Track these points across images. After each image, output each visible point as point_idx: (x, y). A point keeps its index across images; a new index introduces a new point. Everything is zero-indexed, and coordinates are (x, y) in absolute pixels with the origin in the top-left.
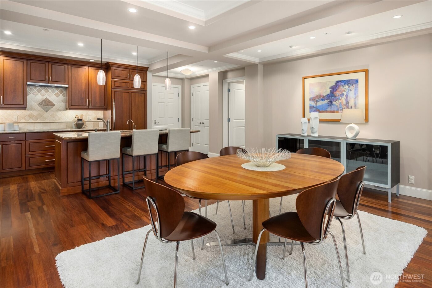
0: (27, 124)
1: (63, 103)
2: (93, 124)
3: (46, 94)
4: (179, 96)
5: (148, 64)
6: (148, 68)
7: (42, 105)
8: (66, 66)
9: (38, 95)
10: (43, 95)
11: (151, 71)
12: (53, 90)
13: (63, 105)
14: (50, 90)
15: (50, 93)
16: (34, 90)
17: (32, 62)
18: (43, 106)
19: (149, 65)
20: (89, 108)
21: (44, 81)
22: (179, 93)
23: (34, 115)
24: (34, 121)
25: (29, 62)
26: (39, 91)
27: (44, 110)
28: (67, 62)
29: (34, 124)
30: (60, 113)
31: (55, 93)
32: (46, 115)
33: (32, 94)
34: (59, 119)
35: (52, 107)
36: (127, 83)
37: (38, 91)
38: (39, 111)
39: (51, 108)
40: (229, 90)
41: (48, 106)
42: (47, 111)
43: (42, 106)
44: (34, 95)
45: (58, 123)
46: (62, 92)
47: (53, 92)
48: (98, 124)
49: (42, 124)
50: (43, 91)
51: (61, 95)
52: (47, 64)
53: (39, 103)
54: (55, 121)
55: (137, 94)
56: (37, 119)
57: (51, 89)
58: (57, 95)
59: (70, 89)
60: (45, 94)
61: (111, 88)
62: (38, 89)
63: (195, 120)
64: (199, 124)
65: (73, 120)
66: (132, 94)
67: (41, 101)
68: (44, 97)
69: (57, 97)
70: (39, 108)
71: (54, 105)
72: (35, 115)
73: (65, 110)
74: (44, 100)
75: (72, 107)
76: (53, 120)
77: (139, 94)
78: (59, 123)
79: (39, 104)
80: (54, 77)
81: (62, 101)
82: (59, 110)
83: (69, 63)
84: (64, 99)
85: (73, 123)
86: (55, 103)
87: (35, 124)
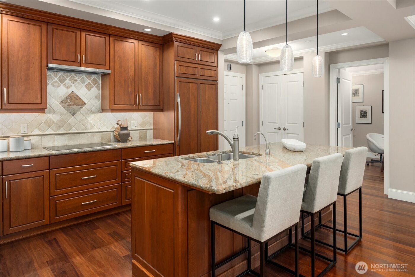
0: (43, 137)
1: (97, 101)
2: (139, 133)
3: (73, 85)
4: (242, 90)
5: (222, 39)
6: (220, 45)
7: (67, 104)
8: (107, 38)
9: (61, 87)
10: (68, 88)
11: (223, 51)
12: (83, 78)
13: (97, 103)
14: (78, 78)
15: (78, 82)
16: (54, 79)
17: (55, 29)
18: (69, 105)
19: (223, 41)
20: (139, 108)
21: (74, 62)
22: (242, 85)
23: (54, 122)
24: (54, 131)
25: (50, 28)
26: (62, 80)
27: (70, 113)
28: (110, 32)
29: (53, 136)
30: (92, 116)
31: (85, 84)
32: (72, 120)
33: (51, 84)
34: (92, 127)
35: (81, 106)
36: (194, 68)
37: (59, 80)
38: (61, 113)
39: (79, 109)
40: (338, 81)
41: (75, 106)
42: (73, 115)
43: (66, 106)
44: (54, 86)
45: (90, 134)
46: (95, 82)
47: (83, 81)
48: (146, 133)
49: (66, 136)
50: (68, 79)
51: (95, 87)
52: (78, 33)
53: (61, 100)
54: (86, 131)
55: (207, 85)
56: (59, 128)
57: (81, 77)
58: (89, 87)
59: (112, 77)
60: (71, 86)
61: (174, 76)
62: (60, 77)
63: (267, 124)
64: (278, 131)
65: (111, 129)
66: (201, 85)
67: (65, 96)
68: (70, 91)
69: (89, 90)
70: (62, 109)
71: (85, 104)
72: (55, 120)
73: (101, 112)
74: (69, 96)
75: (115, 107)
76: (84, 130)
77: (210, 85)
78: (92, 134)
79: (62, 102)
80: (89, 56)
81: (96, 97)
82: (92, 112)
83: (111, 33)
84: (99, 93)
85: (112, 133)
86: (86, 101)
87: (56, 136)
